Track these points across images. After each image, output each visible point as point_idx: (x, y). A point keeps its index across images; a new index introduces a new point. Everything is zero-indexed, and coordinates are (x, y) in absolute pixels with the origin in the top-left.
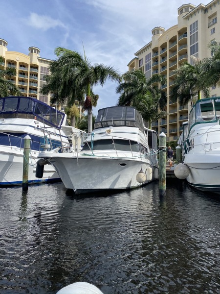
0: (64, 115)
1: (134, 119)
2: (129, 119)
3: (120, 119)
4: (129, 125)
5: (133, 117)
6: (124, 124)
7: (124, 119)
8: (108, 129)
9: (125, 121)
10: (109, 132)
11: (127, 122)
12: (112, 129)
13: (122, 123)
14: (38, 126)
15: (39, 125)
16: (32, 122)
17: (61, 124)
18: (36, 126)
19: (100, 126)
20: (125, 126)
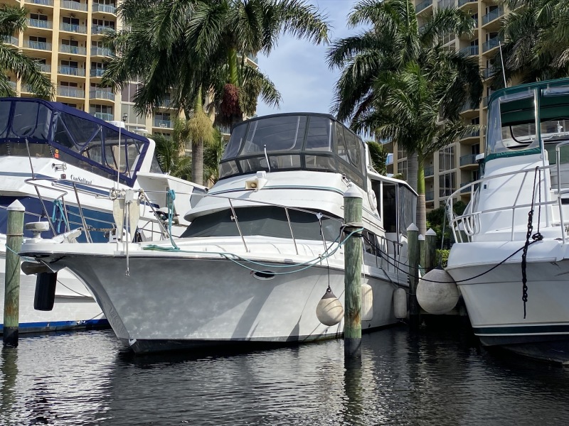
0: (147, 143)
1: (329, 149)
2: (314, 149)
3: (288, 150)
4: (315, 166)
5: (324, 143)
6: (299, 164)
7: (298, 151)
8: (252, 178)
9: (303, 156)
10: (253, 187)
11: (308, 159)
12: (264, 178)
13: (293, 160)
14: (63, 176)
15: (65, 172)
16: (45, 165)
17: (138, 169)
18: (57, 176)
19: (234, 170)
20: (303, 168)
